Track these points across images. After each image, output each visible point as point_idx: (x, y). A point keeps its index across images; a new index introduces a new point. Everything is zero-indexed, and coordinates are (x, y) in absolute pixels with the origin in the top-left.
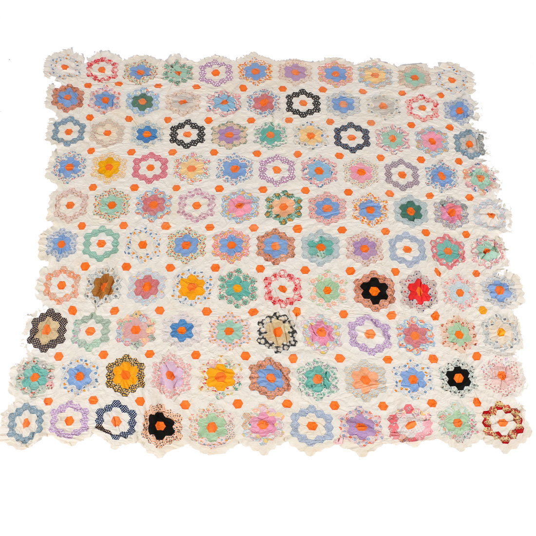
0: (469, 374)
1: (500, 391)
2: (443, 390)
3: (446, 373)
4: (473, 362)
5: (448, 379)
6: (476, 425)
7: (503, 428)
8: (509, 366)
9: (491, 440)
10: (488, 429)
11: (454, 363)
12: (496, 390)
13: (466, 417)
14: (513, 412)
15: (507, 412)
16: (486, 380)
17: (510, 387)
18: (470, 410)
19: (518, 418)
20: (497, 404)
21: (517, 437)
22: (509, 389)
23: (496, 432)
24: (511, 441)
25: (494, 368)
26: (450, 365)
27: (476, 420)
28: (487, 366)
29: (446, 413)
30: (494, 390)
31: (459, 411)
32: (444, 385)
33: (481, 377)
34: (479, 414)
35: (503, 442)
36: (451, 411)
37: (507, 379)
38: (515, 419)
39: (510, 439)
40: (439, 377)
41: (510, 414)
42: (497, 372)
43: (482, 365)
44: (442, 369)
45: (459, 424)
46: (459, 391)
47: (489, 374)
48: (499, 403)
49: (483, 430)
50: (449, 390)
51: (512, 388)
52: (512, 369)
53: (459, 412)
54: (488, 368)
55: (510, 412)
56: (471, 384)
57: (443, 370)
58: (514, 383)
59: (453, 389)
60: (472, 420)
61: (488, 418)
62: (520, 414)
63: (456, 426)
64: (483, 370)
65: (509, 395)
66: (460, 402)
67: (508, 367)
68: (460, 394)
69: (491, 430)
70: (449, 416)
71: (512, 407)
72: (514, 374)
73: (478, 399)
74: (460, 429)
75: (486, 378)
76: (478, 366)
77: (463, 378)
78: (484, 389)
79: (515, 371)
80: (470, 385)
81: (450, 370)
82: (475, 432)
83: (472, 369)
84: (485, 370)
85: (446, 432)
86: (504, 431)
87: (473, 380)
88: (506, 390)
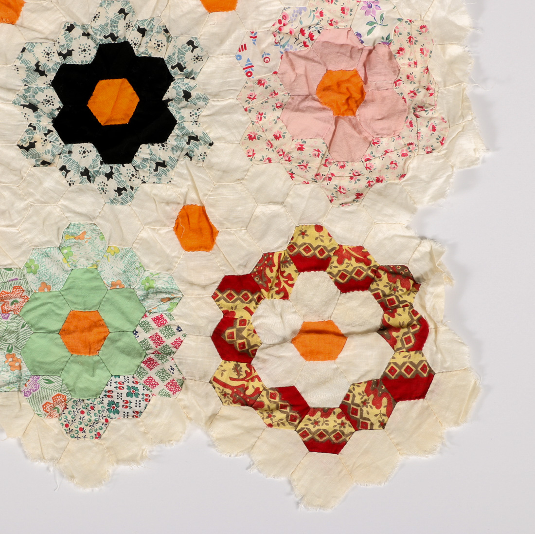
0: (171, 79)
1: (325, 171)
2: (25, 162)
3: (52, 76)
4: (198, 22)
5: (57, 103)
6: (178, 344)
7: (323, 367)
8: (387, 41)
9: (249, 431)
10: (237, 369)
11: (100, 22)
12: (304, 166)
13: (128, 306)
14: (383, 284)
15: (347, 285)
16: (253, 116)
17: (378, 151)
18: (153, 269)
19: (402, 317)
20: (300, 241)
21: (390, 422)
22: (377, 163)
23: (281, 390)
24: (357, 440)
25: (304, 51)
26: (77, 32)
27: (179, 322)
28: (271, 39)
29: (30, 277)
30: (293, 166)
31: (94, 272)
32: (38, 136)
33: (230, 101)
34: (198, 291)
35: (313, 446)
36: (54, 270)
37: (365, 113)
38: (393, 322)
39: (348, 429)
40: (12, 97)
41: (367, 293)
42: (317, 74)
43: (241, 35)
44: (38, 55)
45: (93, 336)
46: (106, 168)
47: (274, 83)
48: (312, 239)
49: (213, 371)
50: (60, 162)
51: (393, 156)
52: (402, 61)
53: (98, 278)
54: (275, 53)
55: (363, 285)
56: (176, 131)
57: (43, 61)
58: (405, 131)
59: (76, 156)
60: (159, 320)
61: (246, 315)
62: (414, 299)
63: (72, 350)
64: (243, 63)
65: (369, 195)
66: (105, 227)
67: (383, 50)
68: (113, 184)
69: (251, 376)
70: (44, 296)
71: (378, 259)
72: (406, 88)
73: (202, 211)
74: (93, 368)
75: (255, 103)
76: (222, 41)
77: (136, 100)
78: (241, 161)
79: (417, 71)
80: (172, 140)
81: (77, 59)
82: (162, 386)
83: (189, 56)
84: (258, 63)
85: (20, 377)
86: (323, 382)
87: (185, 113)
88: (359, 166)
